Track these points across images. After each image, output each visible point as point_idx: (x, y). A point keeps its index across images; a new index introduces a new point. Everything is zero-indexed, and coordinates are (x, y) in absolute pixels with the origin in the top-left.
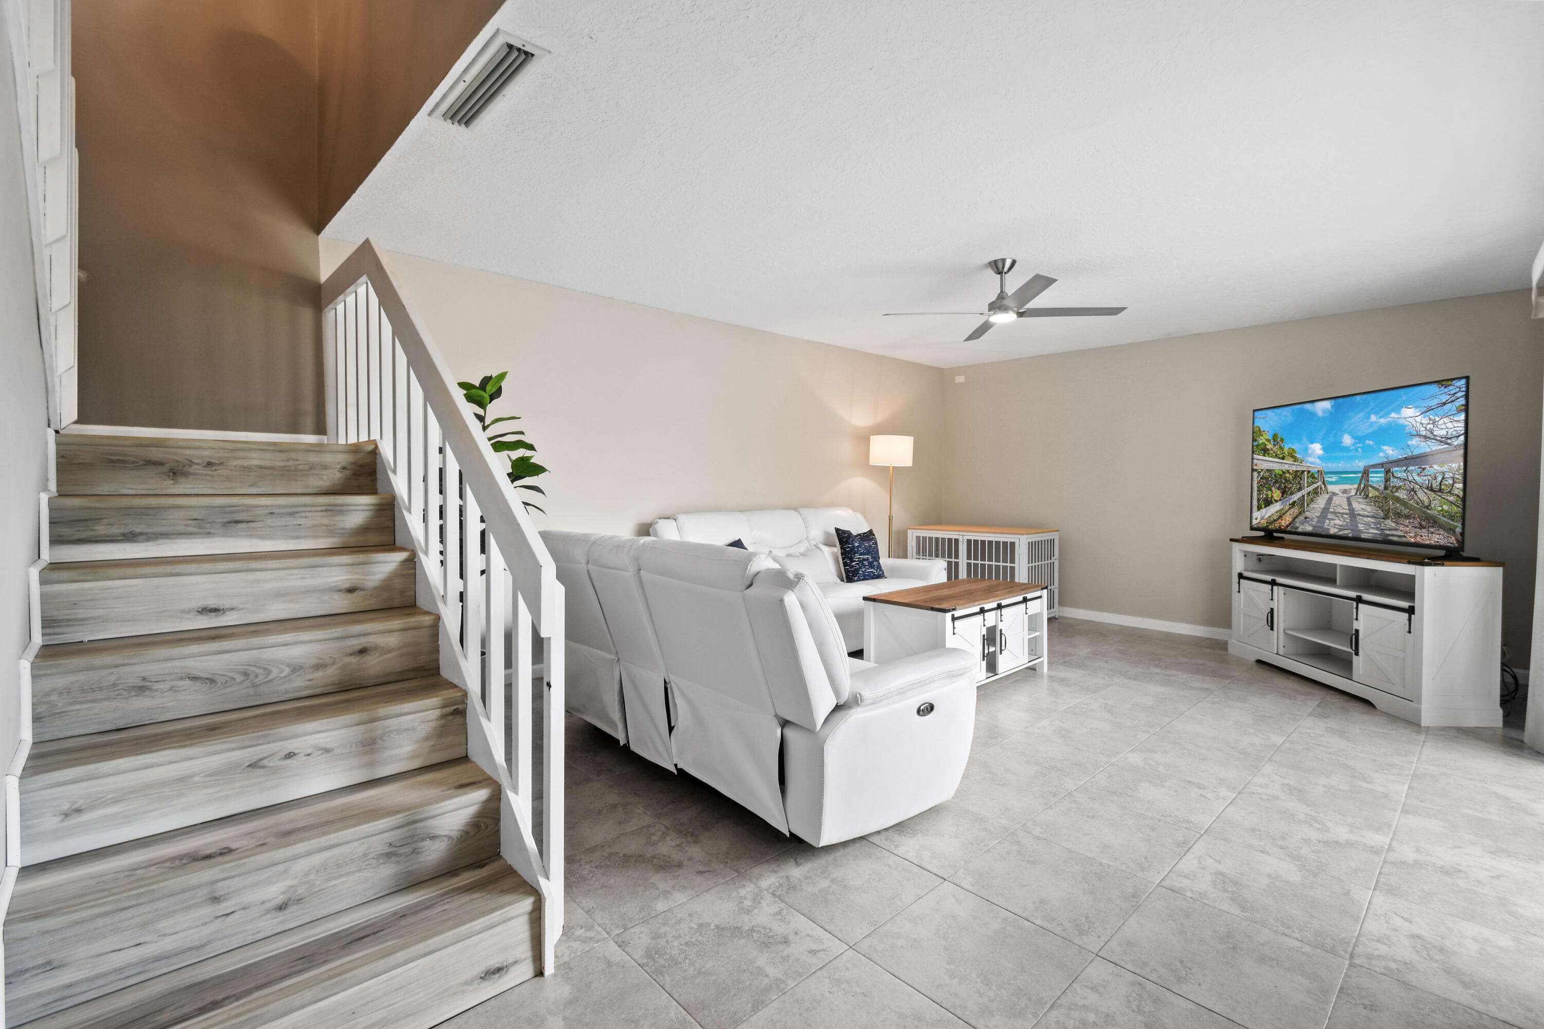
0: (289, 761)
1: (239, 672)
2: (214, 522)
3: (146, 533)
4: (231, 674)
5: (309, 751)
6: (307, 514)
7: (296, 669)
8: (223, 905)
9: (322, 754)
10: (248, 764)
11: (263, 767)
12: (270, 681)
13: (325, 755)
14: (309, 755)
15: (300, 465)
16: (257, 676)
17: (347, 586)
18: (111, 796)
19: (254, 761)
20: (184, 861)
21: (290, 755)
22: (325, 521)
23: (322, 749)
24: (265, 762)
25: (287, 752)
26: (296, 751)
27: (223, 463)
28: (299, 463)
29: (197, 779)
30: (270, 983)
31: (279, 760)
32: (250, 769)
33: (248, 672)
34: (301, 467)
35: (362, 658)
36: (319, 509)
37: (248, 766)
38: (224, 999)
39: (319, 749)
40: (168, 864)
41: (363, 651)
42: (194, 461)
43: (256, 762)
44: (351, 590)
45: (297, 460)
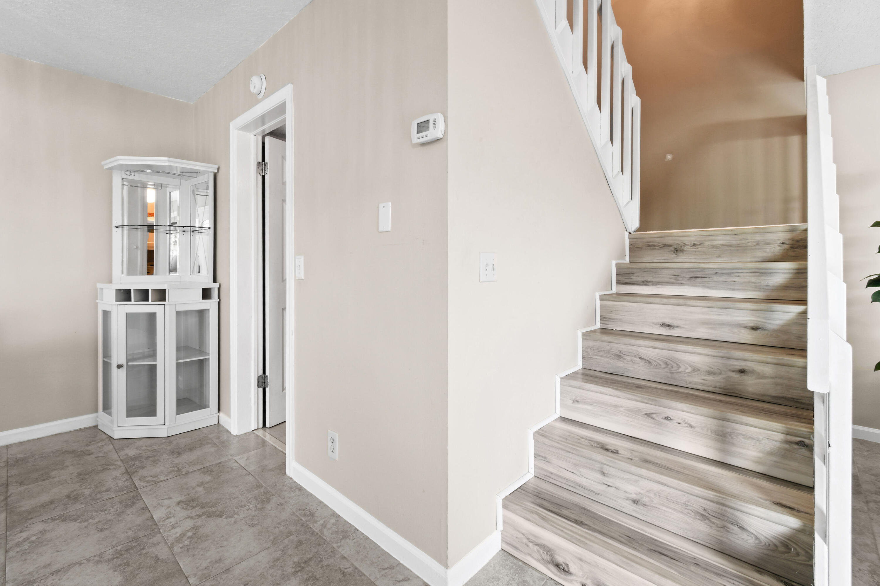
0: (667, 422)
1: (663, 362)
2: (684, 277)
3: (652, 281)
4: (659, 362)
5: (680, 421)
6: (740, 274)
7: (695, 370)
8: (606, 479)
9: (687, 427)
10: (645, 413)
11: (653, 418)
12: (680, 372)
13: (690, 428)
14: (679, 424)
15: (749, 242)
16: (672, 367)
17: (752, 325)
18: (589, 400)
19: (649, 413)
20: (598, 446)
21: (668, 418)
22: (753, 280)
23: (688, 424)
24: (654, 416)
25: (666, 416)
26: (672, 418)
27: (701, 244)
28: (748, 241)
29: (621, 409)
30: (606, 535)
31: (662, 418)
32: (646, 416)
33: (668, 363)
34: (750, 244)
35: (742, 376)
36: (748, 271)
37: (646, 414)
38: (586, 525)
39: (686, 423)
40: (592, 443)
41: (742, 371)
42: (686, 243)
43: (649, 414)
44: (755, 329)
45: (747, 239)
